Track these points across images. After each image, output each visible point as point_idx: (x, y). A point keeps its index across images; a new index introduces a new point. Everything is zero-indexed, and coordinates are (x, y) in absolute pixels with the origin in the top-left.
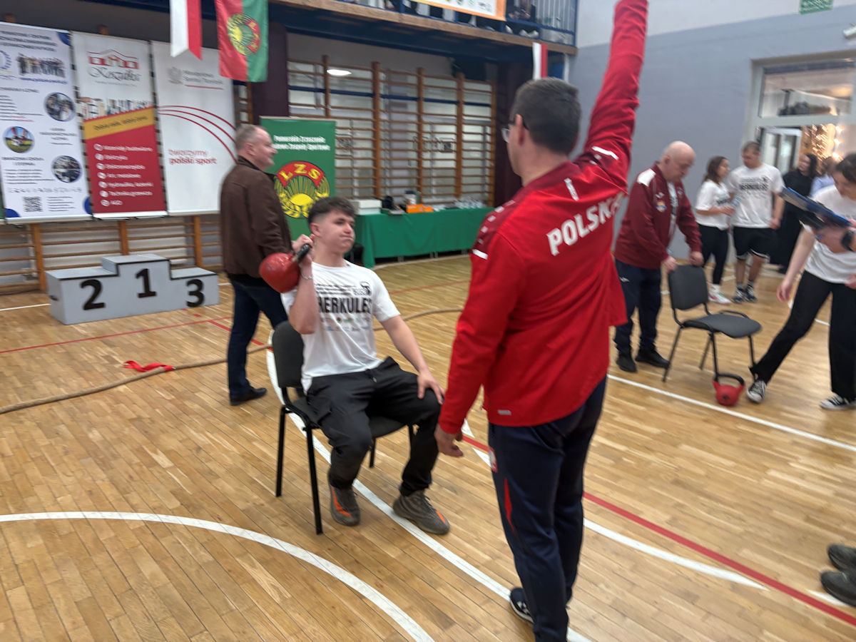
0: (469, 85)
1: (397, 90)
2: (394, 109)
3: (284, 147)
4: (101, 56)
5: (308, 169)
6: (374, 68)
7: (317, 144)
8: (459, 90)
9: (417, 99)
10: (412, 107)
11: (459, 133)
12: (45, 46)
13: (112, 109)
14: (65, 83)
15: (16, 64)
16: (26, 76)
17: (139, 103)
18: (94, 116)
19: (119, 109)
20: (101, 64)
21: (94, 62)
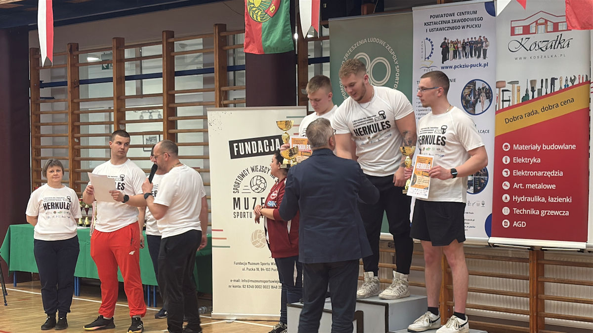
4: (526, 23)
12: (470, 23)
13: (530, 93)
14: (485, 65)
15: (438, 51)
16: (447, 63)
17: (567, 80)
18: (506, 105)
19: (540, 91)
20: (523, 34)
21: (516, 33)
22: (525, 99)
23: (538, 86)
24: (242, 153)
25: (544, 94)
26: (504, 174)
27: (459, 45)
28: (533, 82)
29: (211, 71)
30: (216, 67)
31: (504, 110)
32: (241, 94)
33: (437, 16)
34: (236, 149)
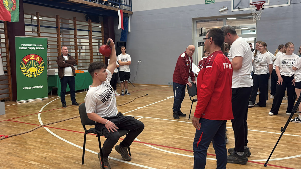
0: (93, 24)
1: (65, 26)
2: (64, 33)
3: (25, 48)
5: (36, 57)
6: (57, 17)
7: (40, 47)
8: (90, 26)
9: (74, 29)
10: (72, 32)
11: (91, 43)
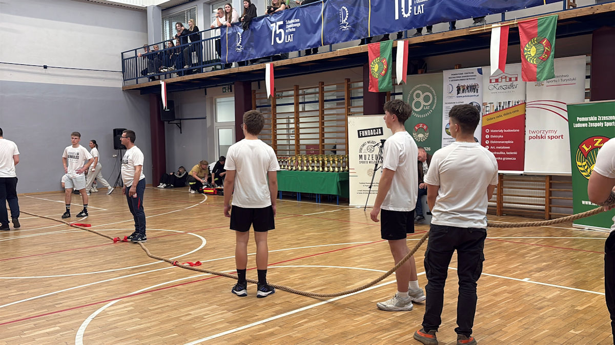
3: (584, 125)
4: (497, 78)
7: (610, 121)
12: (470, 77)
13: (499, 108)
14: (477, 96)
15: (455, 90)
16: (459, 95)
17: (515, 102)
18: (487, 113)
19: (503, 107)
20: (496, 82)
21: (492, 82)
22: (496, 111)
23: (502, 105)
24: (363, 135)
25: (505, 108)
26: (486, 143)
27: (465, 87)
28: (500, 103)
29: (344, 99)
30: (346, 97)
31: (487, 115)
32: (362, 110)
33: (455, 75)
34: (360, 134)
